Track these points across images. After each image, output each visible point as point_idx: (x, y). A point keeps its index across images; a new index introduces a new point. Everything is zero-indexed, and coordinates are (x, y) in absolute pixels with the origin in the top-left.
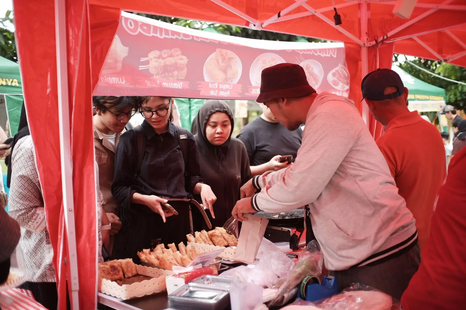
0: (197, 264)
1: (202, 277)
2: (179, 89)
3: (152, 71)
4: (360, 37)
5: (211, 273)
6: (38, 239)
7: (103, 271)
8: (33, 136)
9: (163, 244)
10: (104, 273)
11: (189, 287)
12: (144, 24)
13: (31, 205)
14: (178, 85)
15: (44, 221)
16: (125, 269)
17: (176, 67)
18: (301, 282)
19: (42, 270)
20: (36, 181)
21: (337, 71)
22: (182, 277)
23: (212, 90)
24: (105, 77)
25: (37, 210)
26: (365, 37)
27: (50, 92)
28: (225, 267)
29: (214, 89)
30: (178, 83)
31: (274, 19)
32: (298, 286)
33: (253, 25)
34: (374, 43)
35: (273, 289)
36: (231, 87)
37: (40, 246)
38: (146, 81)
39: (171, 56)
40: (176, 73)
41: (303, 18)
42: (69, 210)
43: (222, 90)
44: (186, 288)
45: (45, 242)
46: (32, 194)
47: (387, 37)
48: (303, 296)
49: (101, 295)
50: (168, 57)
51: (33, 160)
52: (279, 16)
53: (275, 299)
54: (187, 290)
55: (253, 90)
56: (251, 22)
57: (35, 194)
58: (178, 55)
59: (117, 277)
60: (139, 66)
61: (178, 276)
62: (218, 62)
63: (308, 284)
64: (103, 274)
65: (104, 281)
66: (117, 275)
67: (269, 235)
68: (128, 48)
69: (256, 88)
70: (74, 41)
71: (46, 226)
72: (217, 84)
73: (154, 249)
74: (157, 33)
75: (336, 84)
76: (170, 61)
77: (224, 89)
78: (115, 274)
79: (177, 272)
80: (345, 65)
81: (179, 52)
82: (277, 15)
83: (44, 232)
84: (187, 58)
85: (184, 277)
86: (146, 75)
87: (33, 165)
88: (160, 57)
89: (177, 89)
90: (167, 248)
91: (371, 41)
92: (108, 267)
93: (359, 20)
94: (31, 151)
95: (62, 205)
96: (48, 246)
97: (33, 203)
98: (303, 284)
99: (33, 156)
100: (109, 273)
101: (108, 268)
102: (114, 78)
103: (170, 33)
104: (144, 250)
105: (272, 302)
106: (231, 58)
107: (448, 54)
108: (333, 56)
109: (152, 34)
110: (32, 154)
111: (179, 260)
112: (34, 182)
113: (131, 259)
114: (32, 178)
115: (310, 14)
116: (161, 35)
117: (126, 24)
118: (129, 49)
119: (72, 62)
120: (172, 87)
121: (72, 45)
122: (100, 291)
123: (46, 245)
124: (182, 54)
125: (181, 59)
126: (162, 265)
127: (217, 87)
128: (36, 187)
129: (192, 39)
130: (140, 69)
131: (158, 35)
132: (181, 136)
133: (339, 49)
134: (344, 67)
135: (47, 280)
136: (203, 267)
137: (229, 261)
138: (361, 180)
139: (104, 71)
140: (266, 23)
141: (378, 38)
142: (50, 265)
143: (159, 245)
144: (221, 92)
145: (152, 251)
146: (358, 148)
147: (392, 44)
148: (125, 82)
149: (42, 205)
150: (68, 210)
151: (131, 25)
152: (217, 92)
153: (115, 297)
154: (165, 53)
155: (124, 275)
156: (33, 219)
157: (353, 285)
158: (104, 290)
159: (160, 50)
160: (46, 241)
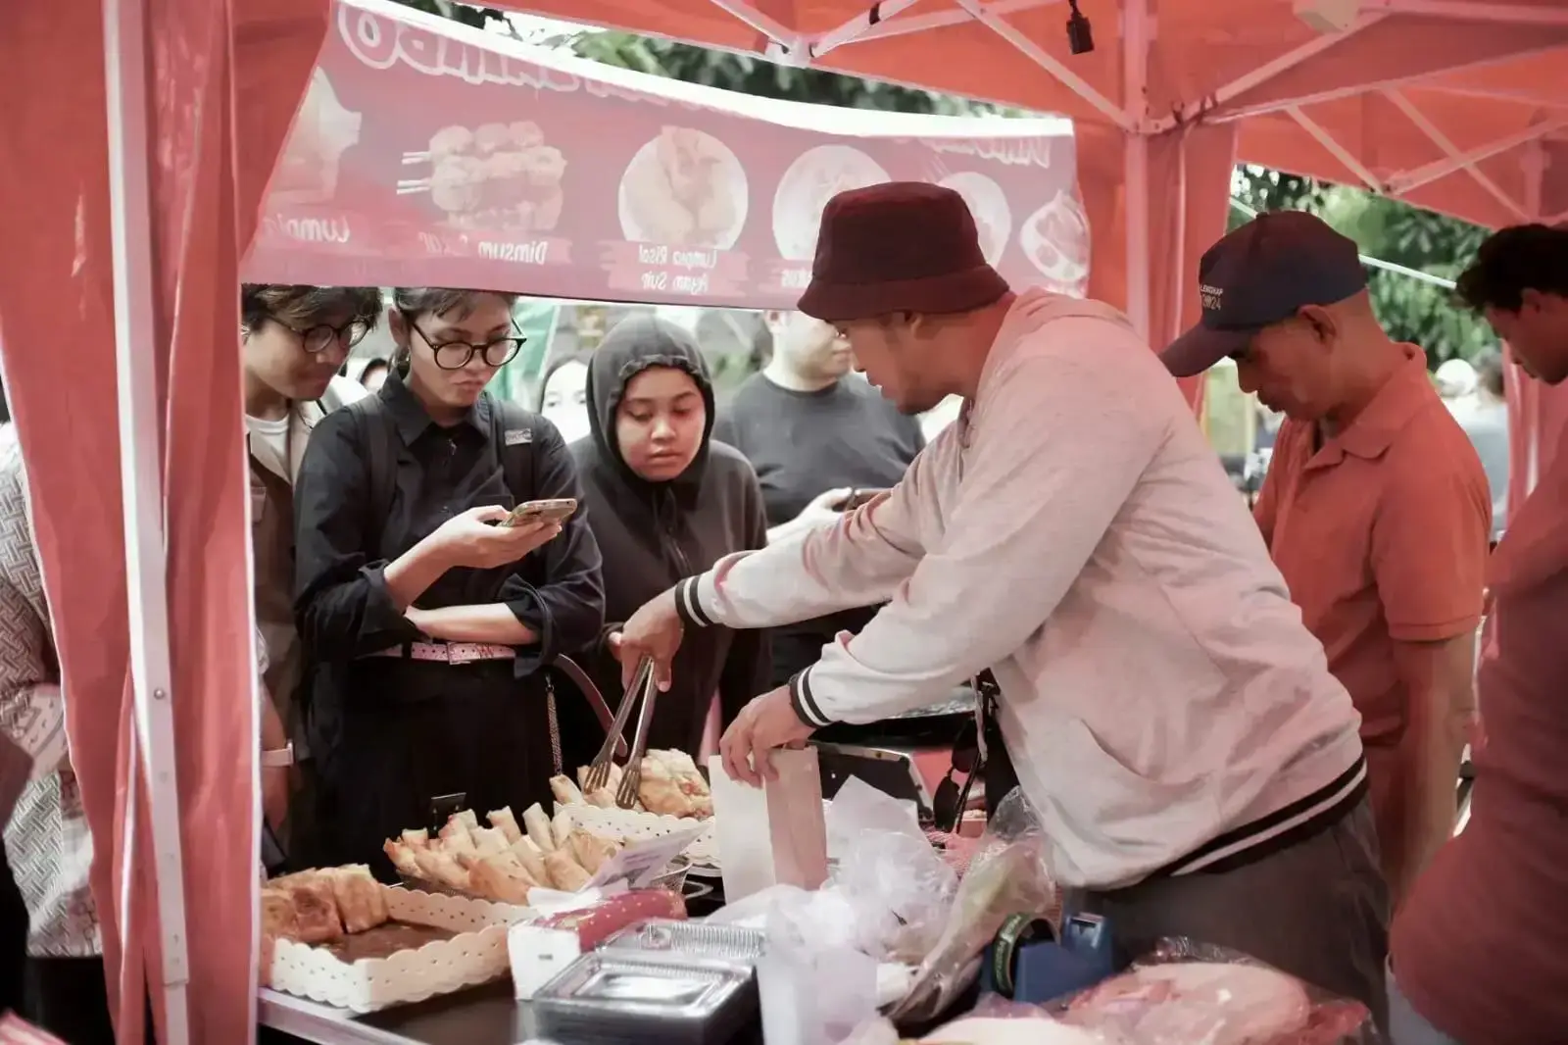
0: (613, 880)
1: (637, 924)
2: (535, 265)
3: (443, 199)
4: (1121, 101)
5: (664, 911)
6: (34, 800)
7: (272, 909)
8: (20, 426)
9: (470, 811)
10: (275, 917)
11: (600, 961)
12: (415, 33)
13: (11, 677)
14: (531, 253)
15: (58, 737)
16: (347, 905)
17: (527, 188)
18: (997, 939)
19: (49, 914)
20: (30, 589)
21: (1052, 216)
22: (569, 929)
23: (647, 271)
24: (279, 216)
25: (33, 693)
26: (1138, 103)
27: (83, 266)
28: (700, 889)
29: (656, 269)
30: (531, 246)
31: (857, 29)
32: (987, 951)
33: (780, 48)
34: (1169, 122)
35: (889, 961)
36: (711, 263)
37: (39, 825)
38: (422, 236)
39: (508, 147)
40: (525, 207)
41: (941, 30)
42: (156, 696)
43: (683, 271)
44: (589, 967)
45: (59, 810)
46: (15, 638)
47: (1215, 103)
48: (1002, 987)
49: (269, 996)
50: (500, 149)
51: (23, 513)
52: (874, 19)
53: (906, 997)
54: (592, 972)
55: (786, 272)
56: (772, 37)
57: (29, 636)
58: (531, 146)
59: (319, 931)
60: (396, 182)
61: (552, 925)
62: (668, 173)
63: (1020, 942)
64: (271, 923)
65: (283, 946)
66: (320, 924)
67: (834, 776)
68: (357, 117)
69: (794, 265)
70: (173, 82)
71: (67, 754)
72: (665, 248)
73: (439, 829)
74: (458, 67)
75: (1049, 259)
76: (503, 165)
77: (689, 268)
78: (314, 921)
79: (548, 911)
80: (1076, 199)
81: (537, 136)
82: (866, 15)
83: (57, 777)
84: (564, 157)
85: (577, 929)
86: (422, 212)
87: (22, 531)
88: (471, 150)
89: (529, 264)
90: (486, 824)
91: (1160, 116)
92: (286, 895)
93: (1121, 42)
94: (16, 482)
95: (127, 675)
96: (68, 826)
97: (17, 670)
98: (1002, 944)
99: (20, 498)
100: (291, 920)
101: (286, 901)
102: (312, 223)
103: (504, 67)
104: (407, 834)
105: (897, 1007)
106: (709, 162)
107: (1396, 169)
108: (1039, 162)
109: (441, 69)
110: (19, 491)
111: (538, 868)
112: (26, 595)
113: (366, 866)
114: (17, 580)
115: (967, 18)
116: (473, 71)
117: (353, 29)
118: (364, 117)
119: (166, 158)
120: (511, 259)
121: (167, 98)
122: (266, 984)
123: (61, 824)
124: (547, 142)
125: (545, 160)
126: (482, 887)
127: (664, 259)
128: (30, 610)
129: (579, 89)
130: (399, 192)
131: (462, 72)
132: (508, 433)
133: (1056, 141)
134: (1073, 203)
135: (63, 948)
136: (634, 891)
137: (709, 866)
138: (1179, 585)
139: (275, 198)
140: (827, 43)
141: (1183, 106)
142: (79, 895)
143: (459, 814)
144: (679, 278)
145: (433, 835)
146: (1165, 473)
147: (1230, 126)
148: (350, 239)
149: (52, 676)
150: (153, 694)
151: (371, 36)
152: (665, 278)
153: (326, 1003)
154: (489, 135)
155: (343, 925)
156: (18, 728)
157: (1165, 946)
158: (283, 981)
159: (472, 127)
160: (64, 809)
